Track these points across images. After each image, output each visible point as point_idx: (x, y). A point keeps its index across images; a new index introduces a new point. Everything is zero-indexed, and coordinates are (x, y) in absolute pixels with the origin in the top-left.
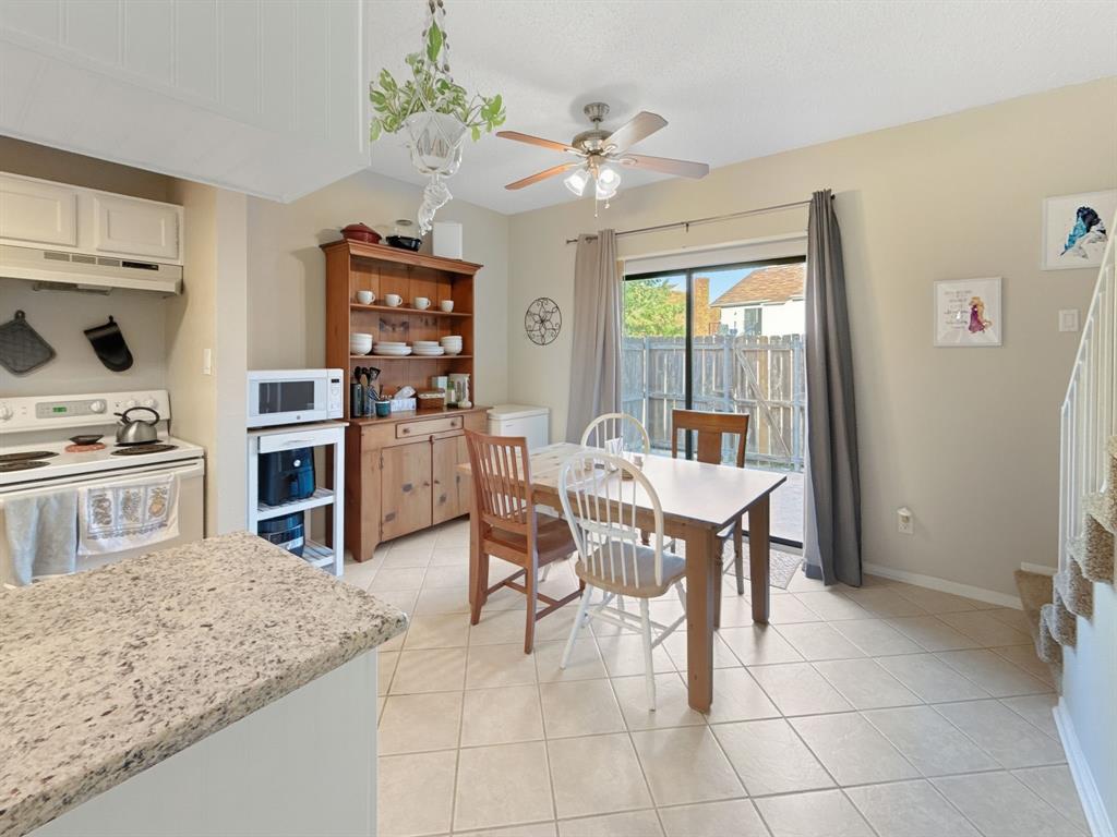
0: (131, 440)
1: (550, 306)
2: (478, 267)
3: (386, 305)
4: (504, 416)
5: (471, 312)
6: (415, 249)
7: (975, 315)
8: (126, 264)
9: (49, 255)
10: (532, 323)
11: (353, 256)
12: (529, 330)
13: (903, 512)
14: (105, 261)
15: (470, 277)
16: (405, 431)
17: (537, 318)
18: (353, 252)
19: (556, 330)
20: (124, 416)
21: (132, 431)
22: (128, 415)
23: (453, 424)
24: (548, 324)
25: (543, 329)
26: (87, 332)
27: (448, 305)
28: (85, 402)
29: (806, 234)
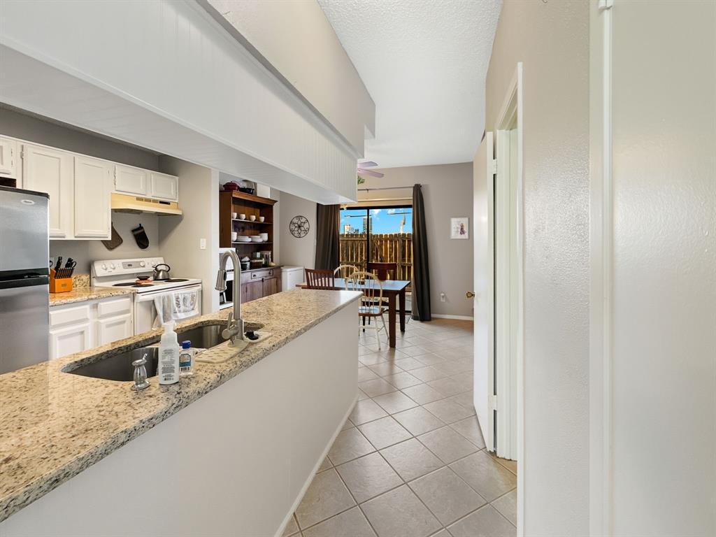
0: (161, 278)
1: (303, 220)
2: (276, 201)
3: (250, 220)
4: (288, 270)
5: (272, 222)
6: (252, 193)
7: (462, 229)
8: (161, 202)
9: (138, 199)
10: (294, 227)
11: (233, 198)
12: (292, 231)
13: (442, 294)
14: (155, 201)
15: (272, 206)
16: (254, 276)
17: (296, 225)
18: (234, 196)
19: (306, 231)
20: (156, 268)
21: (161, 274)
22: (158, 267)
23: (270, 273)
24: (302, 228)
25: (300, 231)
26: (133, 231)
27: (262, 219)
28: (137, 262)
29: (412, 198)
